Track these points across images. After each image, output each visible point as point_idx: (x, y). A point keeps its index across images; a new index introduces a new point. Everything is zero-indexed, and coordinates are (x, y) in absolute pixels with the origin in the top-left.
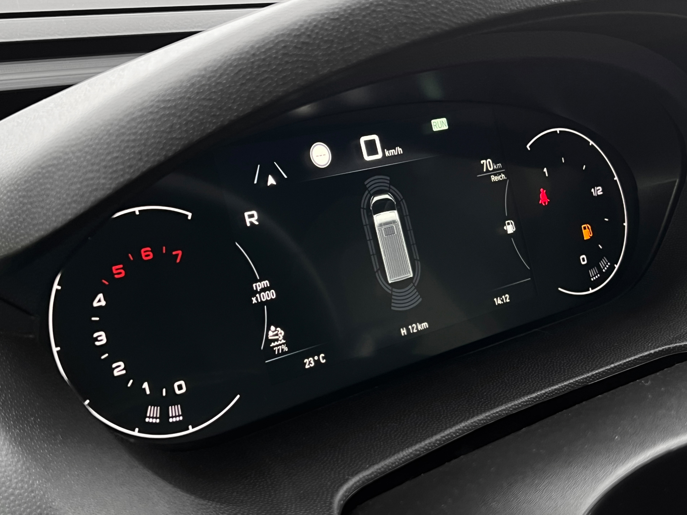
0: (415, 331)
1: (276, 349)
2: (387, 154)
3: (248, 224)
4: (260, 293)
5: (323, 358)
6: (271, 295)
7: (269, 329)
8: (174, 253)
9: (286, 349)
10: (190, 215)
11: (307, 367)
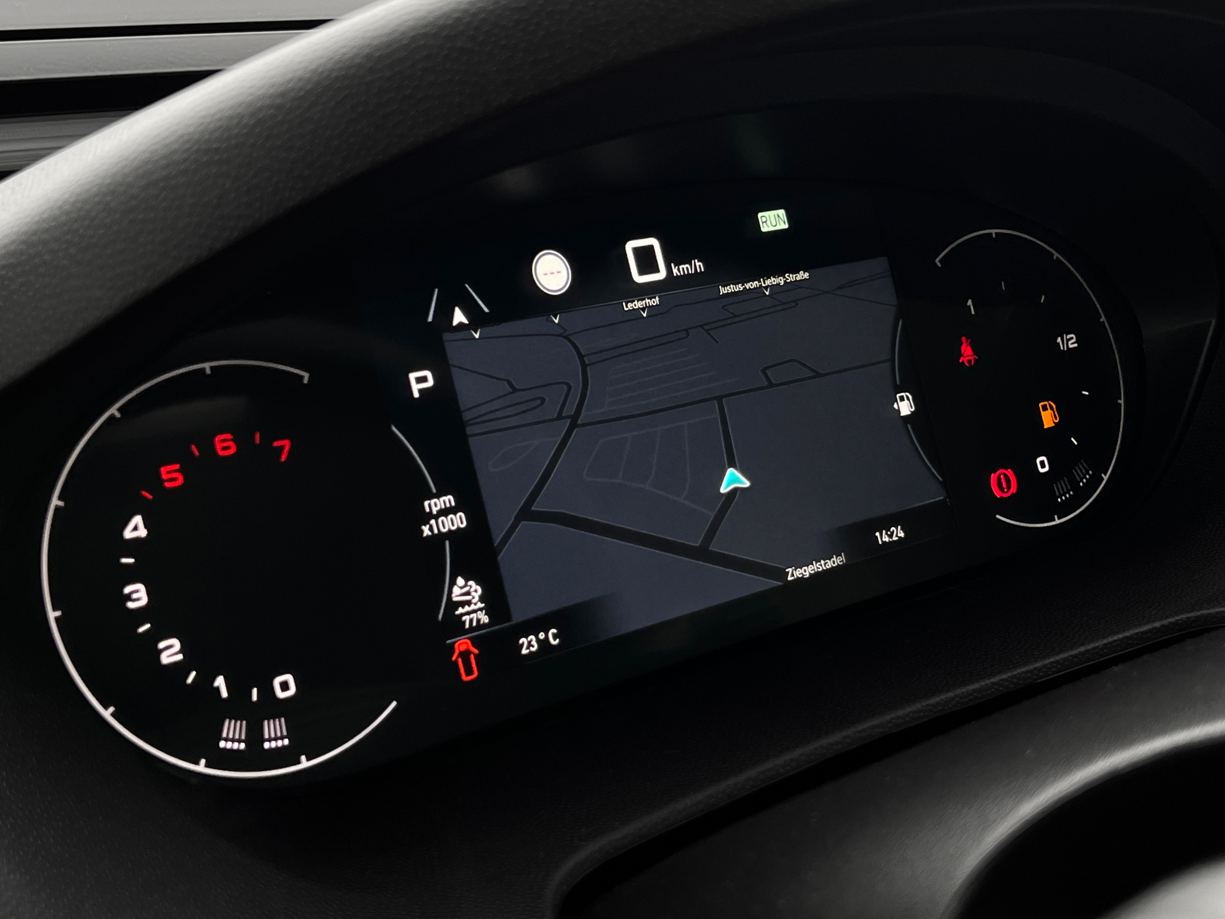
1: (466, 618)
2: (675, 272)
3: (416, 395)
4: (436, 517)
5: (555, 636)
6: (458, 521)
7: (453, 583)
8: (275, 444)
9: (485, 619)
10: (306, 377)
11: (525, 651)
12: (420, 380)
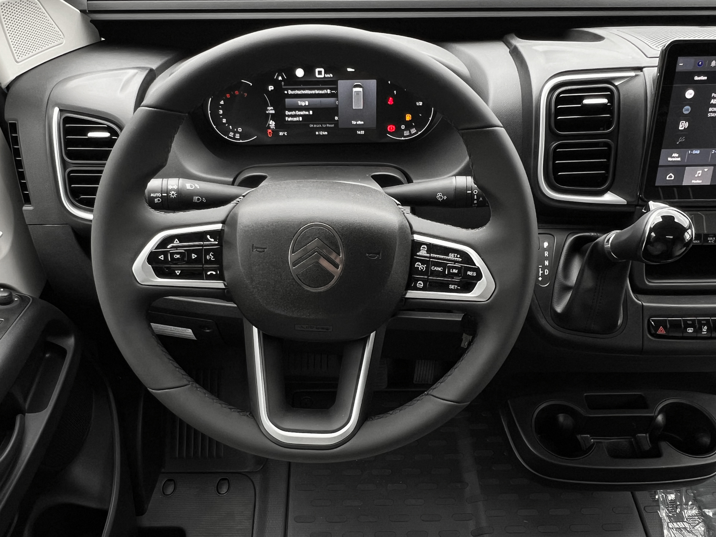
0: (322, 134)
1: (271, 127)
2: (326, 76)
3: (270, 90)
4: (269, 110)
5: (286, 134)
6: (273, 112)
7: (270, 121)
8: (245, 94)
9: (274, 128)
10: (251, 84)
11: (280, 135)
12: (271, 88)
